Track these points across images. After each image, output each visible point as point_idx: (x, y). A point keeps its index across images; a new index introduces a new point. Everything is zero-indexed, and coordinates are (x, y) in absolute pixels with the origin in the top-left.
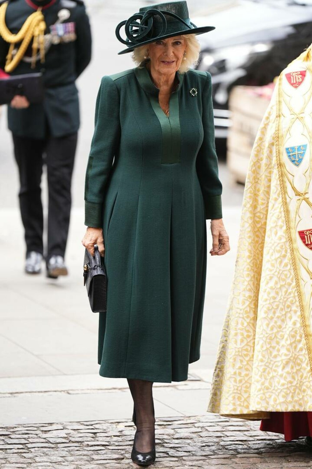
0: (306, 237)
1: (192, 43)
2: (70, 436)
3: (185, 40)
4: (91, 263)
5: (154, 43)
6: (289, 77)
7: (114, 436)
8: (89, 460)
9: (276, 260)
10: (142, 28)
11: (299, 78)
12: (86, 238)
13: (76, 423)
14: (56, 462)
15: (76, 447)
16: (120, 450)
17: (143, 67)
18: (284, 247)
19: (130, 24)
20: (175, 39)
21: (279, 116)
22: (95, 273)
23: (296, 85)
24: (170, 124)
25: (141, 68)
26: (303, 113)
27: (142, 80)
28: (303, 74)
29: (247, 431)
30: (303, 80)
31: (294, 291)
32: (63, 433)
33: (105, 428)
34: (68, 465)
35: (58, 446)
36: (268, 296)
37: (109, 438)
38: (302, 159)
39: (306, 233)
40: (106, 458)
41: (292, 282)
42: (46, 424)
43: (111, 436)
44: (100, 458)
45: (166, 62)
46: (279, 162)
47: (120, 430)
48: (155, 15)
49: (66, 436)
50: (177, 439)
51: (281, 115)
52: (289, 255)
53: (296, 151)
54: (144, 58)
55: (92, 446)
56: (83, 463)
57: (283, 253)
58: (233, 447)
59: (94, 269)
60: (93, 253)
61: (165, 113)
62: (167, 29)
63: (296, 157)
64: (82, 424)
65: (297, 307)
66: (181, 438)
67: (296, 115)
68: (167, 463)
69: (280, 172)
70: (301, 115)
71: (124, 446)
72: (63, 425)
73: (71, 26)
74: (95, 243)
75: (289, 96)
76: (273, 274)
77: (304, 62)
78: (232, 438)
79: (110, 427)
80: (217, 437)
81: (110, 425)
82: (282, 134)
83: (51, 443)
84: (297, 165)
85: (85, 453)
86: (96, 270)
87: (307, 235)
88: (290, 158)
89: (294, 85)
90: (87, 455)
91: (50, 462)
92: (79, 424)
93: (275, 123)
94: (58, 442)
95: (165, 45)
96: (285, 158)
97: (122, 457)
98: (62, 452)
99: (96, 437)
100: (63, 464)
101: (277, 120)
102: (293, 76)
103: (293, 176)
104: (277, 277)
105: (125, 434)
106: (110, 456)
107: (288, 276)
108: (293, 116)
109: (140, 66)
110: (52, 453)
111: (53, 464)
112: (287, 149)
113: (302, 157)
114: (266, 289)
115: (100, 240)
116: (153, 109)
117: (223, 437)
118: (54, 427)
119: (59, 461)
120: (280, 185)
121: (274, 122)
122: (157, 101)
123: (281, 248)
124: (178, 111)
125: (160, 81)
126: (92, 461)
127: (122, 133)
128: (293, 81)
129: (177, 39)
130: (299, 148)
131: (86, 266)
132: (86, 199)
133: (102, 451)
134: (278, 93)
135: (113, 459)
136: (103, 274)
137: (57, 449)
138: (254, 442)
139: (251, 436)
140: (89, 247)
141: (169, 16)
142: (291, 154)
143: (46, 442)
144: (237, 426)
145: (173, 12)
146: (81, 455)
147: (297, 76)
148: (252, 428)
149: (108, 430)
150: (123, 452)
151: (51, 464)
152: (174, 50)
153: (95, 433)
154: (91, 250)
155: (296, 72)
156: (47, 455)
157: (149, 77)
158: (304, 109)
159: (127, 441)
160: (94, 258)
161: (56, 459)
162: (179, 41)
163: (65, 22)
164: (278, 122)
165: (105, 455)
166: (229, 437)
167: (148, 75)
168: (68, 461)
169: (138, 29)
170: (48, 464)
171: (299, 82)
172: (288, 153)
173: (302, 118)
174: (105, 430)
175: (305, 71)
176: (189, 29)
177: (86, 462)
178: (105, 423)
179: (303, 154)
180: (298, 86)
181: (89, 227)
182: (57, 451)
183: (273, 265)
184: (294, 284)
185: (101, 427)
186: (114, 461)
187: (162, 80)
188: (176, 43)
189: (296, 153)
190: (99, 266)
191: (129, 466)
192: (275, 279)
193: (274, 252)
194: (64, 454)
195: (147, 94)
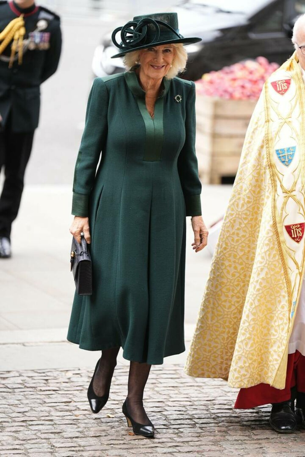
0: (292, 231)
1: (180, 52)
2: (26, 383)
3: (175, 49)
4: (78, 250)
5: (146, 50)
6: (274, 85)
7: (64, 382)
8: (42, 403)
9: (265, 253)
10: (136, 34)
11: (285, 85)
12: (73, 226)
13: (31, 371)
14: (13, 405)
15: (30, 391)
16: (69, 394)
17: (132, 72)
18: (272, 240)
19: (126, 31)
20: (165, 47)
21: (267, 121)
22: (81, 258)
23: (282, 92)
24: (154, 126)
25: (130, 72)
26: (291, 117)
27: (131, 83)
28: (288, 82)
29: (178, 378)
30: (288, 87)
31: (282, 278)
32: (19, 380)
33: (55, 375)
34: (23, 407)
35: (15, 391)
36: (260, 286)
37: (59, 384)
38: (291, 160)
39: (292, 227)
40: (56, 401)
41: (281, 270)
42: (4, 372)
43: (61, 382)
44: (51, 401)
45: (156, 67)
46: (269, 163)
47: (69, 377)
48: (149, 23)
49: (22, 382)
50: (118, 385)
51: (270, 120)
52: (276, 246)
53: (286, 153)
54: (135, 64)
55: (44, 391)
56: (36, 405)
57: (272, 246)
58: (166, 392)
59: (81, 255)
60: (80, 240)
61: (150, 115)
62: (160, 37)
63: (286, 158)
64: (35, 372)
65: (285, 292)
66: (121, 385)
67: (284, 120)
68: (109, 405)
69: (271, 172)
70: (289, 120)
71: (72, 391)
72: (19, 373)
73: (46, 35)
74: (82, 231)
75: (277, 103)
76: (264, 266)
77: (287, 71)
78: (165, 385)
79: (60, 375)
80: (153, 383)
81: (60, 373)
82: (272, 138)
83: (9, 388)
84: (287, 166)
85: (38, 397)
86: (82, 256)
87: (293, 229)
88: (280, 159)
89: (280, 93)
90: (40, 399)
91: (8, 405)
92: (33, 372)
93: (265, 127)
94: (14, 387)
95: (156, 52)
96: (275, 159)
97: (70, 400)
98: (18, 396)
99: (48, 383)
100: (19, 406)
101: (266, 125)
102: (279, 84)
103: (283, 175)
104: (267, 268)
105: (73, 381)
106: (60, 399)
107: (277, 265)
108: (281, 121)
109: (130, 70)
110: (10, 397)
111: (10, 406)
112: (277, 151)
113: (291, 158)
114: (258, 280)
115: (86, 227)
116: (140, 110)
117: (158, 383)
118: (11, 374)
119: (16, 403)
120: (271, 184)
121: (263, 127)
122: (144, 102)
123: (269, 242)
124: (163, 115)
125: (148, 85)
126: (44, 403)
127: (109, 130)
128: (279, 89)
129: (167, 47)
130: (288, 150)
131: (73, 253)
132: (74, 191)
133: (52, 395)
134: (265, 100)
135: (62, 402)
136: (89, 260)
137: (14, 394)
138: (184, 388)
139: (182, 383)
140: (76, 234)
141: (161, 26)
142: (281, 155)
143: (5, 388)
144: (170, 374)
145: (166, 22)
146: (35, 399)
147: (282, 84)
148: (182, 376)
149: (58, 377)
150: (71, 396)
151: (8, 406)
152: (164, 56)
153: (47, 380)
154: (78, 237)
155: (281, 81)
156: (5, 398)
157: (137, 81)
158: (291, 113)
159: (74, 386)
160: (81, 245)
161: (13, 402)
162: (169, 49)
163: (43, 31)
164: (267, 127)
165: (56, 399)
166: (162, 384)
167: (137, 79)
168: (23, 404)
169: (132, 36)
170: (6, 406)
171: (285, 90)
172: (278, 154)
173: (290, 122)
174: (55, 377)
175: (290, 80)
176: (179, 39)
177: (39, 405)
178: (55, 372)
179: (292, 155)
180: (284, 93)
181: (76, 216)
182: (14, 395)
183: (263, 258)
184: (283, 272)
185: (52, 375)
186: (64, 404)
187: (150, 83)
188: (166, 51)
189: (286, 154)
190: (85, 253)
191: (76, 408)
192: (266, 270)
193: (263, 245)
194: (20, 397)
195: (135, 96)
